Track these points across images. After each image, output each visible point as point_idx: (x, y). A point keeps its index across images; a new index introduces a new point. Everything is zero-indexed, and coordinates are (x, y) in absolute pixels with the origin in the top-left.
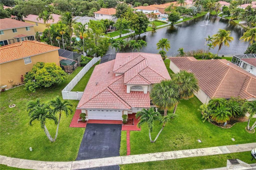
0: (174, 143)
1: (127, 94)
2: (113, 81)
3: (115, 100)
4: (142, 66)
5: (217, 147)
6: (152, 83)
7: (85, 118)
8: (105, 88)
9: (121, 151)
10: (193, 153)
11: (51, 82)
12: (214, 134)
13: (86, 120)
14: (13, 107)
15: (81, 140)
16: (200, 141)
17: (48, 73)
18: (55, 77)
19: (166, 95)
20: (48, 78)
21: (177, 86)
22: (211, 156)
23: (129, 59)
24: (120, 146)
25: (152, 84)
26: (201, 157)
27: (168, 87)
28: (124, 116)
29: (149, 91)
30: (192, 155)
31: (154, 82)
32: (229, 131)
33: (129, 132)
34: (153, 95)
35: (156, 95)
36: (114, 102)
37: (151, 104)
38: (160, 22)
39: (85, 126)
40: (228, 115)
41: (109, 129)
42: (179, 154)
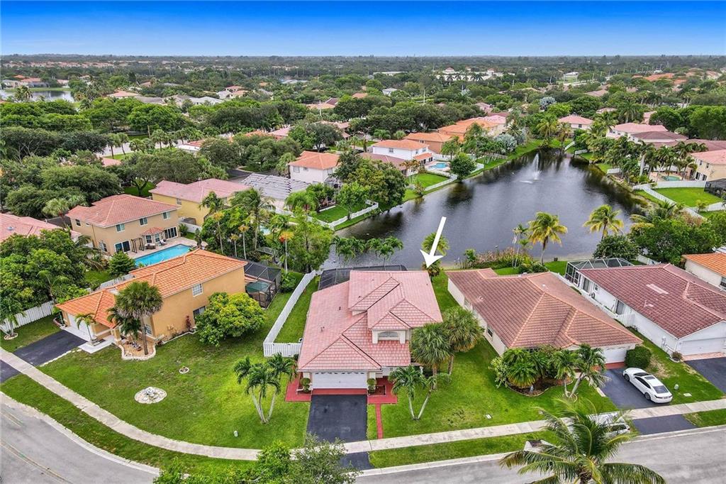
0: (449, 420)
1: (373, 345)
2: (350, 323)
3: (355, 356)
4: (394, 297)
5: (514, 425)
6: (412, 326)
7: (309, 386)
8: (338, 337)
9: (369, 433)
10: (477, 434)
11: (243, 327)
12: (511, 406)
13: (309, 389)
14: (185, 372)
15: (307, 419)
16: (489, 417)
17: (238, 313)
18: (249, 318)
19: (432, 346)
20: (239, 321)
21: (448, 332)
22: (504, 436)
23: (373, 285)
24: (367, 427)
25: (412, 328)
26: (488, 439)
27: (434, 334)
28: (370, 381)
29: (408, 339)
30: (475, 437)
31: (415, 326)
32: (537, 401)
33: (379, 405)
34: (414, 346)
35: (418, 346)
36: (353, 358)
37: (412, 361)
38: (433, 174)
39: (310, 400)
40: (532, 374)
41: (348, 403)
42: (455, 436)
